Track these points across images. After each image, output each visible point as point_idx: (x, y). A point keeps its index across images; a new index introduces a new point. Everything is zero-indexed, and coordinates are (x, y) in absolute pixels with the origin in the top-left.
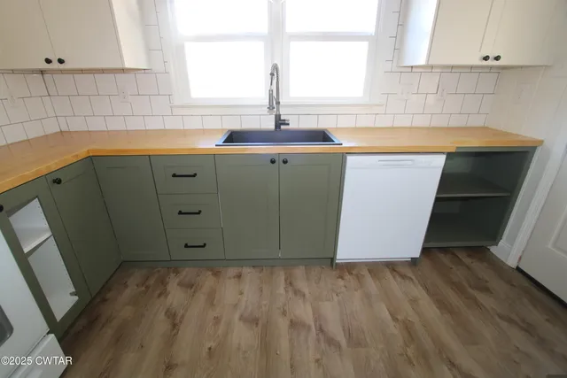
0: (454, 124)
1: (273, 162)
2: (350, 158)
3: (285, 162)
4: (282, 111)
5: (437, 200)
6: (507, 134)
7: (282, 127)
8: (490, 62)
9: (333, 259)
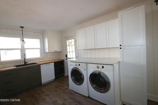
0: (52, 59)
1: (28, 68)
2: (41, 65)
3: (30, 68)
4: (26, 61)
5: (55, 69)
6: (60, 59)
7: (26, 64)
8: (56, 51)
9: (41, 83)
